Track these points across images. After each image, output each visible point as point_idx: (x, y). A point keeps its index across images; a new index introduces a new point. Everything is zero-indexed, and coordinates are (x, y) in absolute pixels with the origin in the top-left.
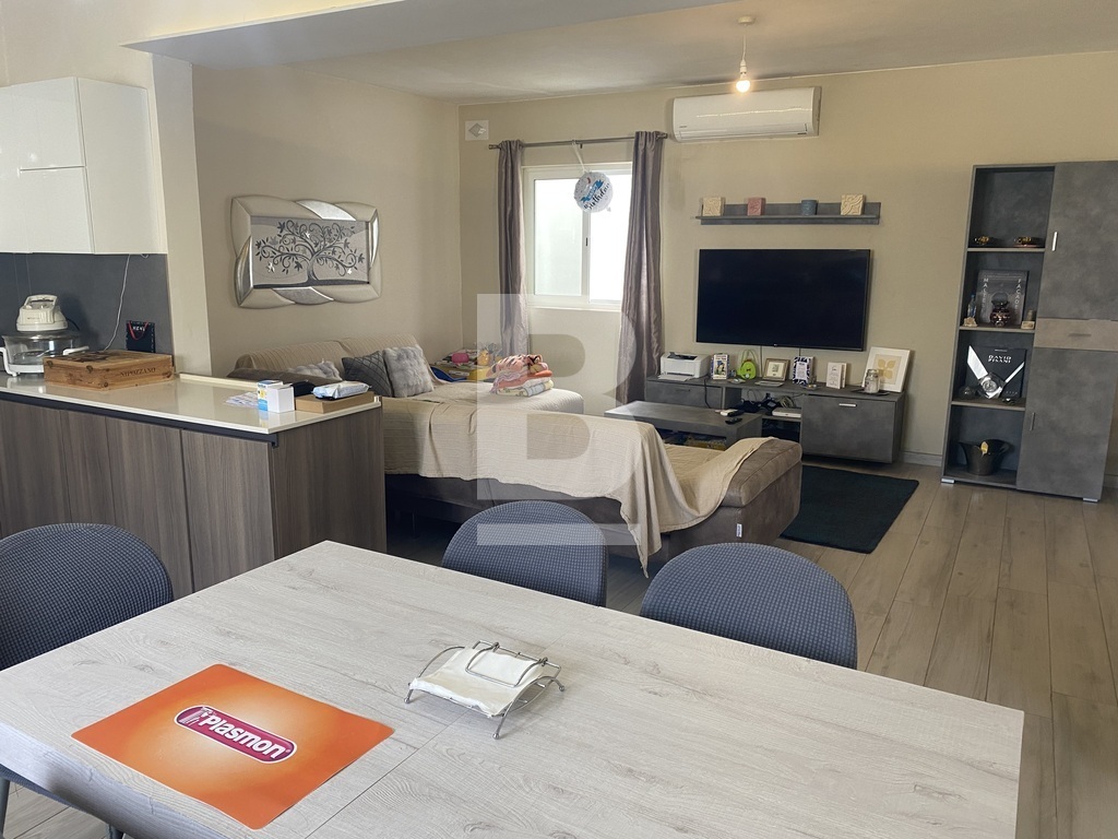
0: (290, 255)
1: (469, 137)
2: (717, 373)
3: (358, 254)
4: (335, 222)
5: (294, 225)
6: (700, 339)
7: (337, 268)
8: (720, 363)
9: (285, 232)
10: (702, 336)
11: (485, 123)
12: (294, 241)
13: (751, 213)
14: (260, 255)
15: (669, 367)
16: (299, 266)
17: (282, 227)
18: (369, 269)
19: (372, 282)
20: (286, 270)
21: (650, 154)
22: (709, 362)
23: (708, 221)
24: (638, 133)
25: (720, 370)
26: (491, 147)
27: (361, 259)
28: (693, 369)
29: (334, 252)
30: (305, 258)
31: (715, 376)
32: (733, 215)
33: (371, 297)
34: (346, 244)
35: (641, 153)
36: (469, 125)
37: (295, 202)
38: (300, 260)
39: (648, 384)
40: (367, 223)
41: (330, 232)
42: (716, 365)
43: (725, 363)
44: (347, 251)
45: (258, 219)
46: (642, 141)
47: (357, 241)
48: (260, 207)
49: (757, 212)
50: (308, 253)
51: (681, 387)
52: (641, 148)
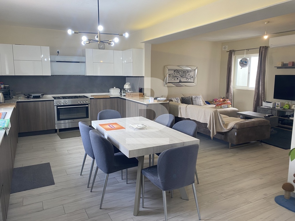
0: (176, 77)
1: (223, 50)
2: (277, 107)
3: (192, 76)
4: (187, 70)
5: (177, 71)
6: (274, 98)
7: (186, 79)
8: (278, 104)
9: (175, 72)
10: (275, 97)
11: (227, 46)
12: (177, 74)
13: (289, 66)
14: (169, 77)
15: (265, 105)
16: (177, 79)
17: (174, 71)
18: (194, 79)
19: (194, 82)
20: (175, 80)
21: (263, 52)
22: (275, 104)
23: (278, 68)
24: (260, 47)
25: (278, 106)
26: (227, 52)
27: (192, 77)
28: (270, 105)
29: (186, 76)
30: (179, 77)
31: (276, 108)
32: (284, 66)
33: (194, 85)
34: (189, 74)
35: (261, 52)
36: (223, 47)
37: (178, 66)
38: (178, 78)
39: (258, 108)
40: (194, 70)
41: (185, 72)
42: (277, 104)
43: (280, 104)
44: (189, 76)
45: (169, 70)
46: (261, 49)
47: (192, 74)
48: (170, 67)
49: (291, 65)
50: (180, 76)
51: (265, 109)
52: (261, 50)
